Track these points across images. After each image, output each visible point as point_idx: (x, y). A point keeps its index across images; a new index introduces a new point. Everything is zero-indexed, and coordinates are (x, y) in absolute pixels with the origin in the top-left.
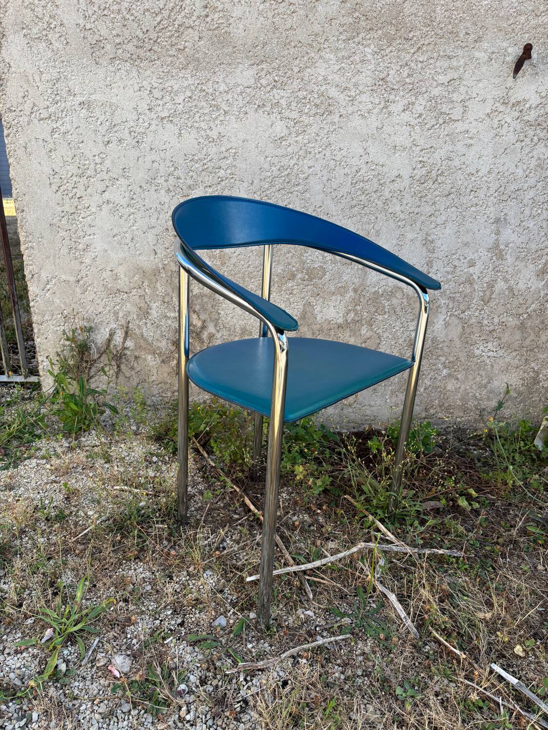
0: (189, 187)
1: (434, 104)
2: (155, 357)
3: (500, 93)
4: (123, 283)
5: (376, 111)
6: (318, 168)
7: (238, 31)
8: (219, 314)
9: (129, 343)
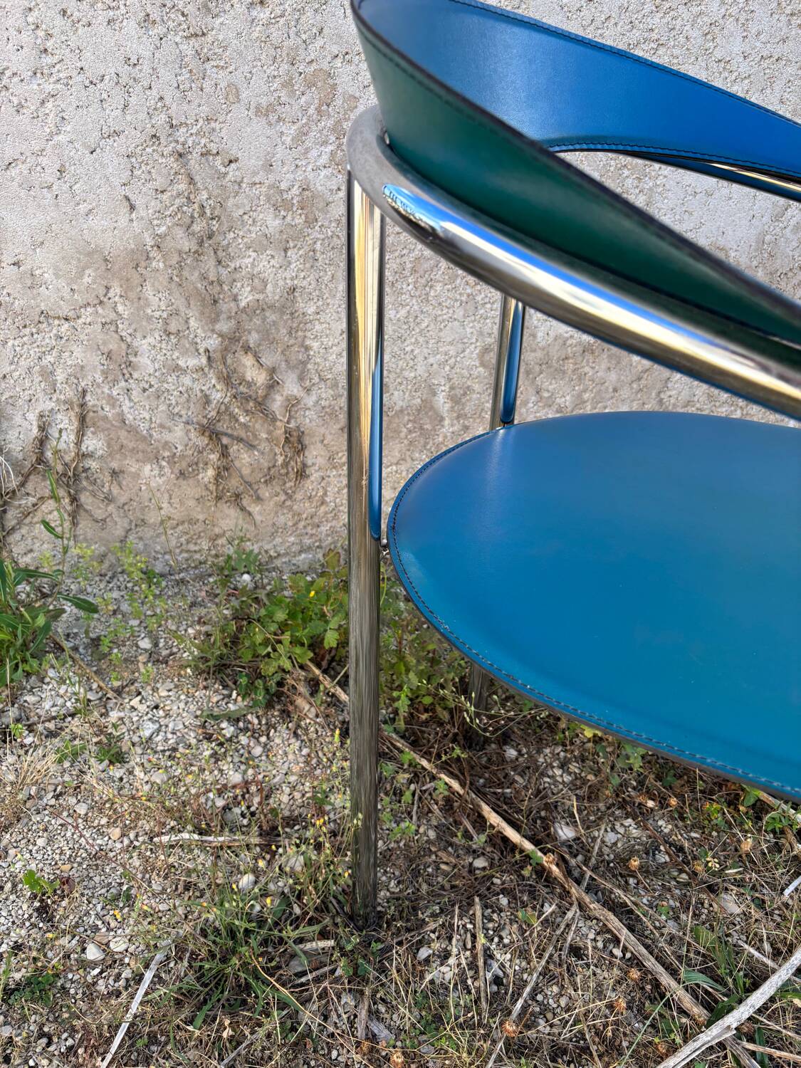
2: (161, 468)
4: (53, 294)
8: (307, 348)
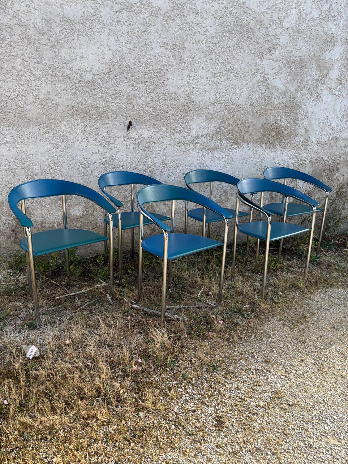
0: (15, 169)
1: (104, 138)
3: (125, 135)
5: (84, 141)
6: (65, 160)
7: (30, 115)
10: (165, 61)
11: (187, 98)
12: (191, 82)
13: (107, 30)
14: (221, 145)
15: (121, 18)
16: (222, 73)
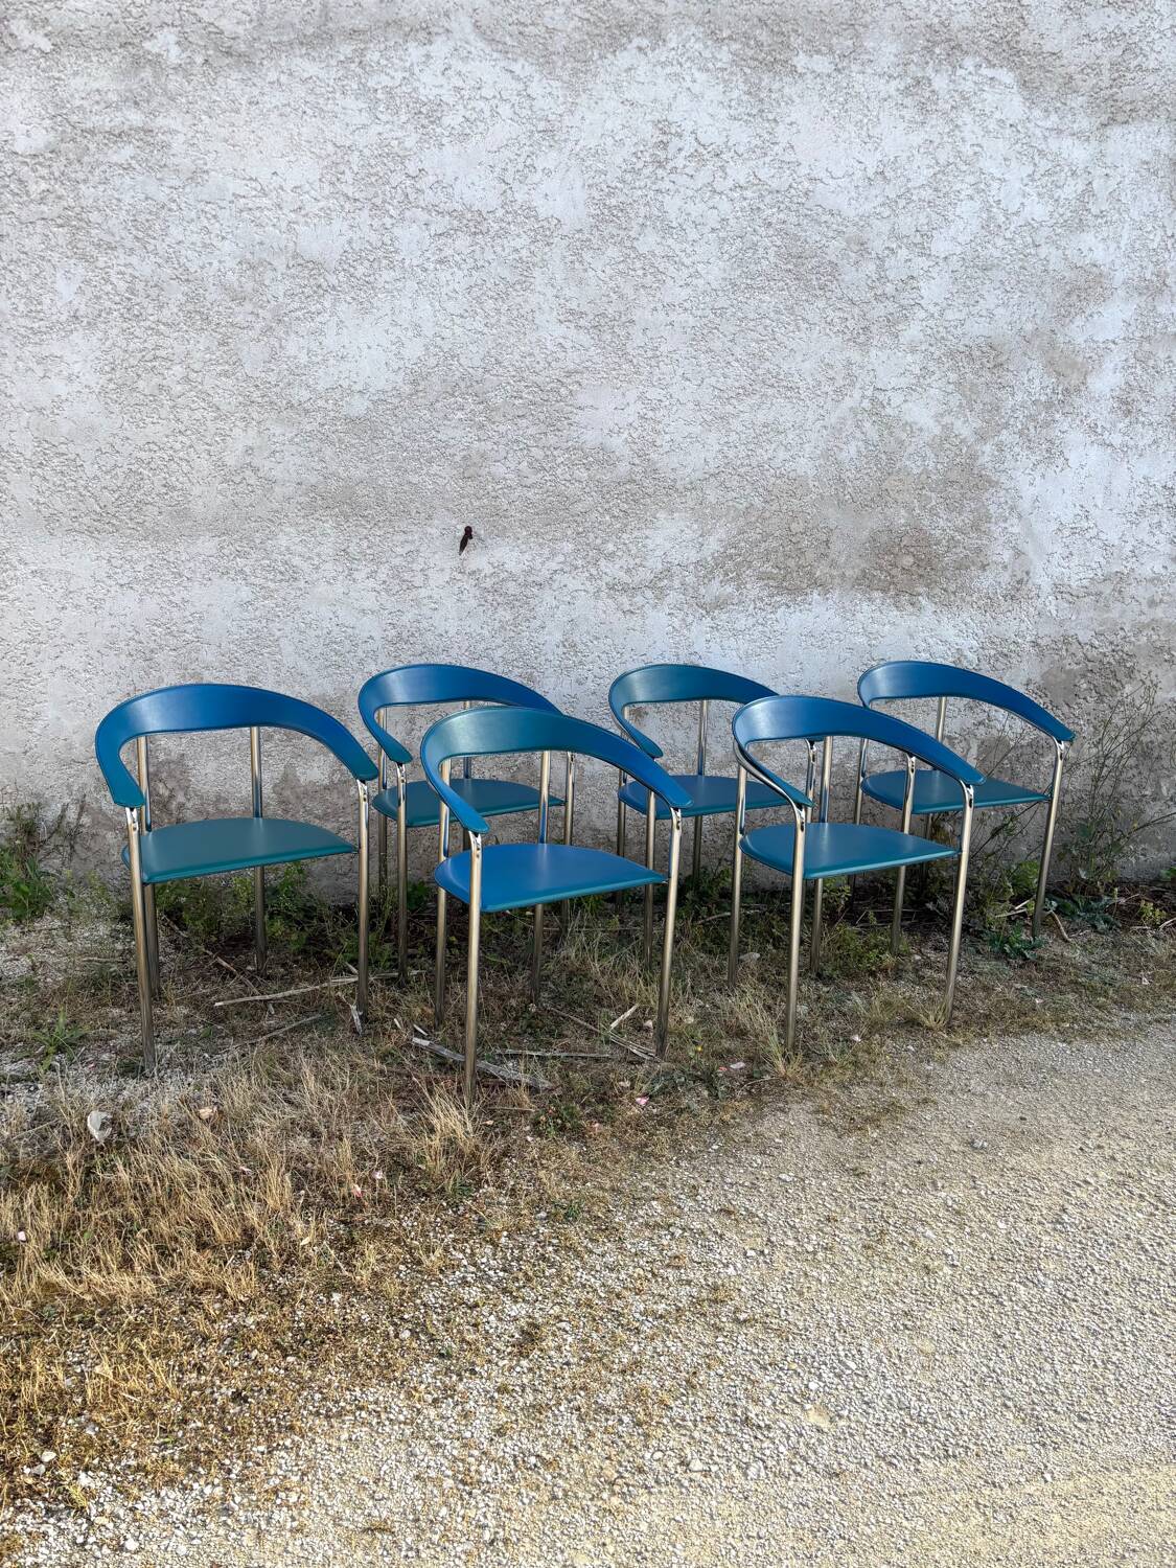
0: (152, 651)
1: (396, 573)
3: (455, 563)
5: (341, 578)
6: (287, 629)
7: (198, 508)
9: (85, 820)
10: (571, 360)
11: (637, 462)
12: (651, 414)
13: (412, 285)
14: (741, 594)
15: (451, 252)
16: (743, 388)
